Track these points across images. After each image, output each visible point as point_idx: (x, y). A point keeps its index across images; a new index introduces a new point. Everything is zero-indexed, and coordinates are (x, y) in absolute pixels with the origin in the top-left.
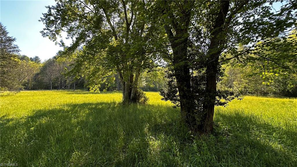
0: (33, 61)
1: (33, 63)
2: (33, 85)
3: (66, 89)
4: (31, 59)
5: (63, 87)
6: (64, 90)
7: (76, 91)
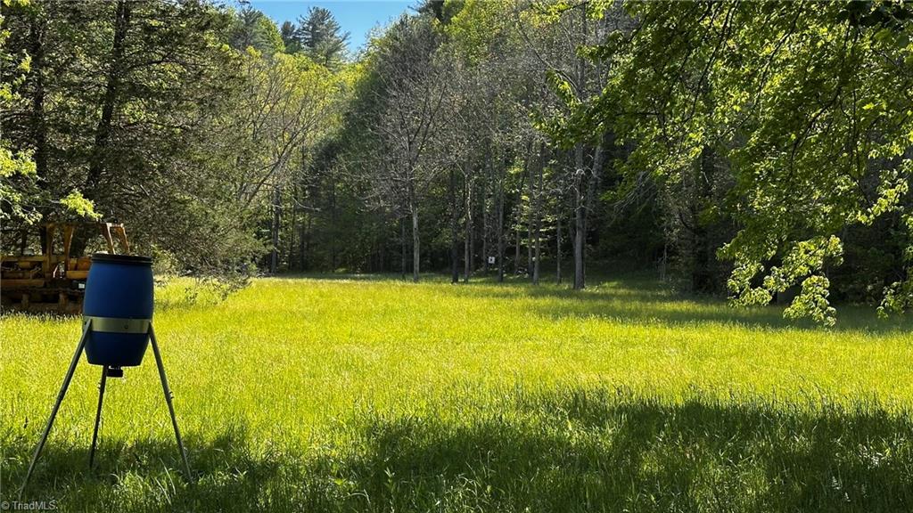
0: (300, 48)
1: (300, 69)
2: (305, 237)
3: (511, 269)
4: (290, 39)
5: (492, 260)
6: (502, 281)
7: (594, 296)
